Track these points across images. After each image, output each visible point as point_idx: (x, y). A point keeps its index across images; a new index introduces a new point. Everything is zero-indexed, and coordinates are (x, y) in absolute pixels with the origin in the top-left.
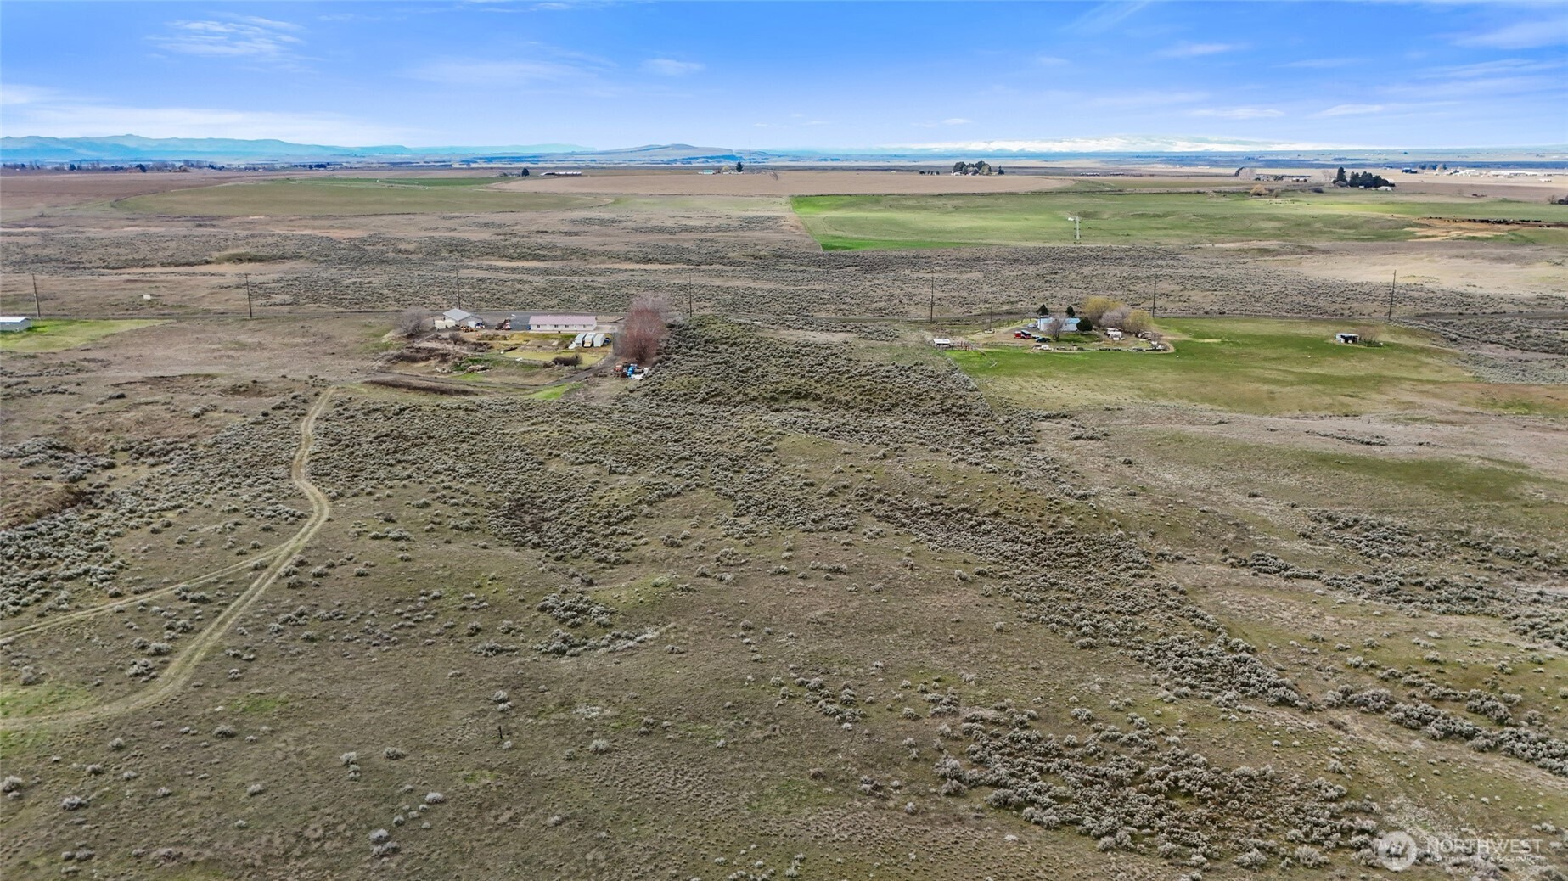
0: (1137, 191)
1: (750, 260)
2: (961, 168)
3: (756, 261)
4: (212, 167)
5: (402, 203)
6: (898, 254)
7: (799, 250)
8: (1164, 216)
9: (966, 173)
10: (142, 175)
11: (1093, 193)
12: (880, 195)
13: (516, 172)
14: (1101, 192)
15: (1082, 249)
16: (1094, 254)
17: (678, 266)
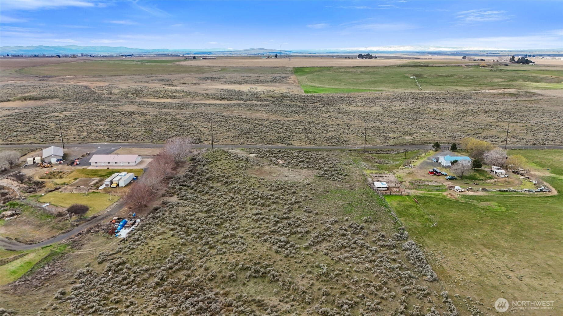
0: (434, 65)
1: (270, 99)
2: (361, 56)
3: (273, 99)
4: (91, 56)
5: (135, 70)
6: (339, 95)
7: (293, 93)
8: (451, 76)
9: (363, 58)
10: (58, 59)
11: (417, 66)
12: (330, 67)
13: (191, 58)
14: (420, 66)
15: (425, 93)
16: (431, 96)
17: (236, 102)
